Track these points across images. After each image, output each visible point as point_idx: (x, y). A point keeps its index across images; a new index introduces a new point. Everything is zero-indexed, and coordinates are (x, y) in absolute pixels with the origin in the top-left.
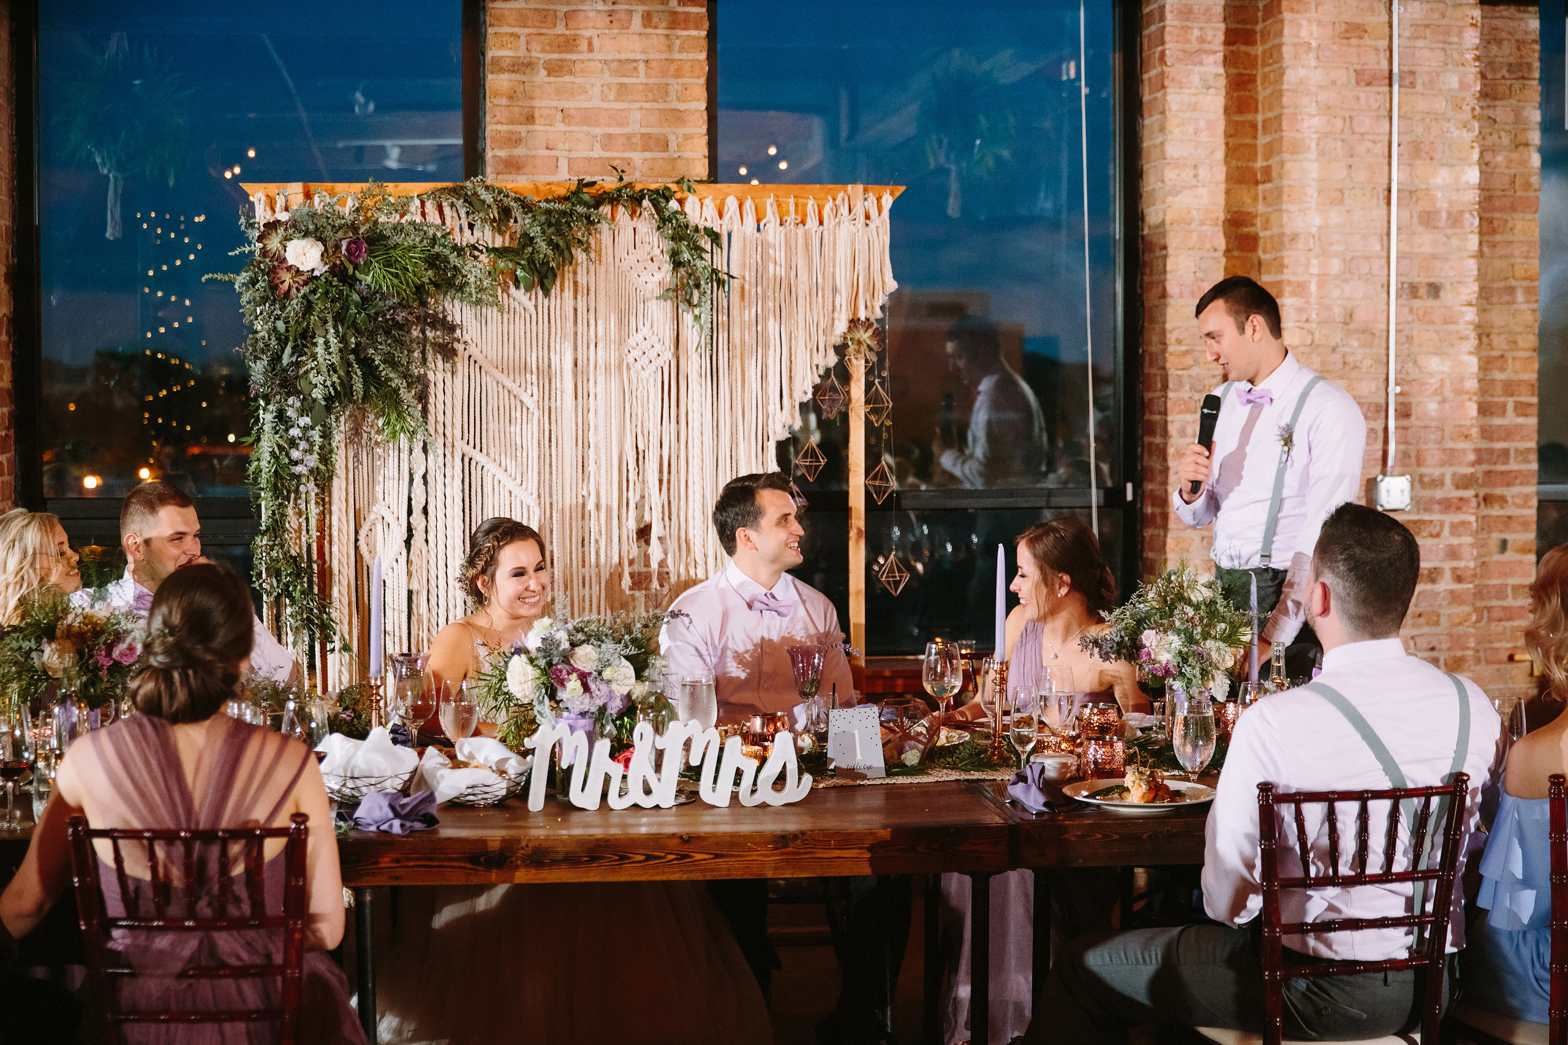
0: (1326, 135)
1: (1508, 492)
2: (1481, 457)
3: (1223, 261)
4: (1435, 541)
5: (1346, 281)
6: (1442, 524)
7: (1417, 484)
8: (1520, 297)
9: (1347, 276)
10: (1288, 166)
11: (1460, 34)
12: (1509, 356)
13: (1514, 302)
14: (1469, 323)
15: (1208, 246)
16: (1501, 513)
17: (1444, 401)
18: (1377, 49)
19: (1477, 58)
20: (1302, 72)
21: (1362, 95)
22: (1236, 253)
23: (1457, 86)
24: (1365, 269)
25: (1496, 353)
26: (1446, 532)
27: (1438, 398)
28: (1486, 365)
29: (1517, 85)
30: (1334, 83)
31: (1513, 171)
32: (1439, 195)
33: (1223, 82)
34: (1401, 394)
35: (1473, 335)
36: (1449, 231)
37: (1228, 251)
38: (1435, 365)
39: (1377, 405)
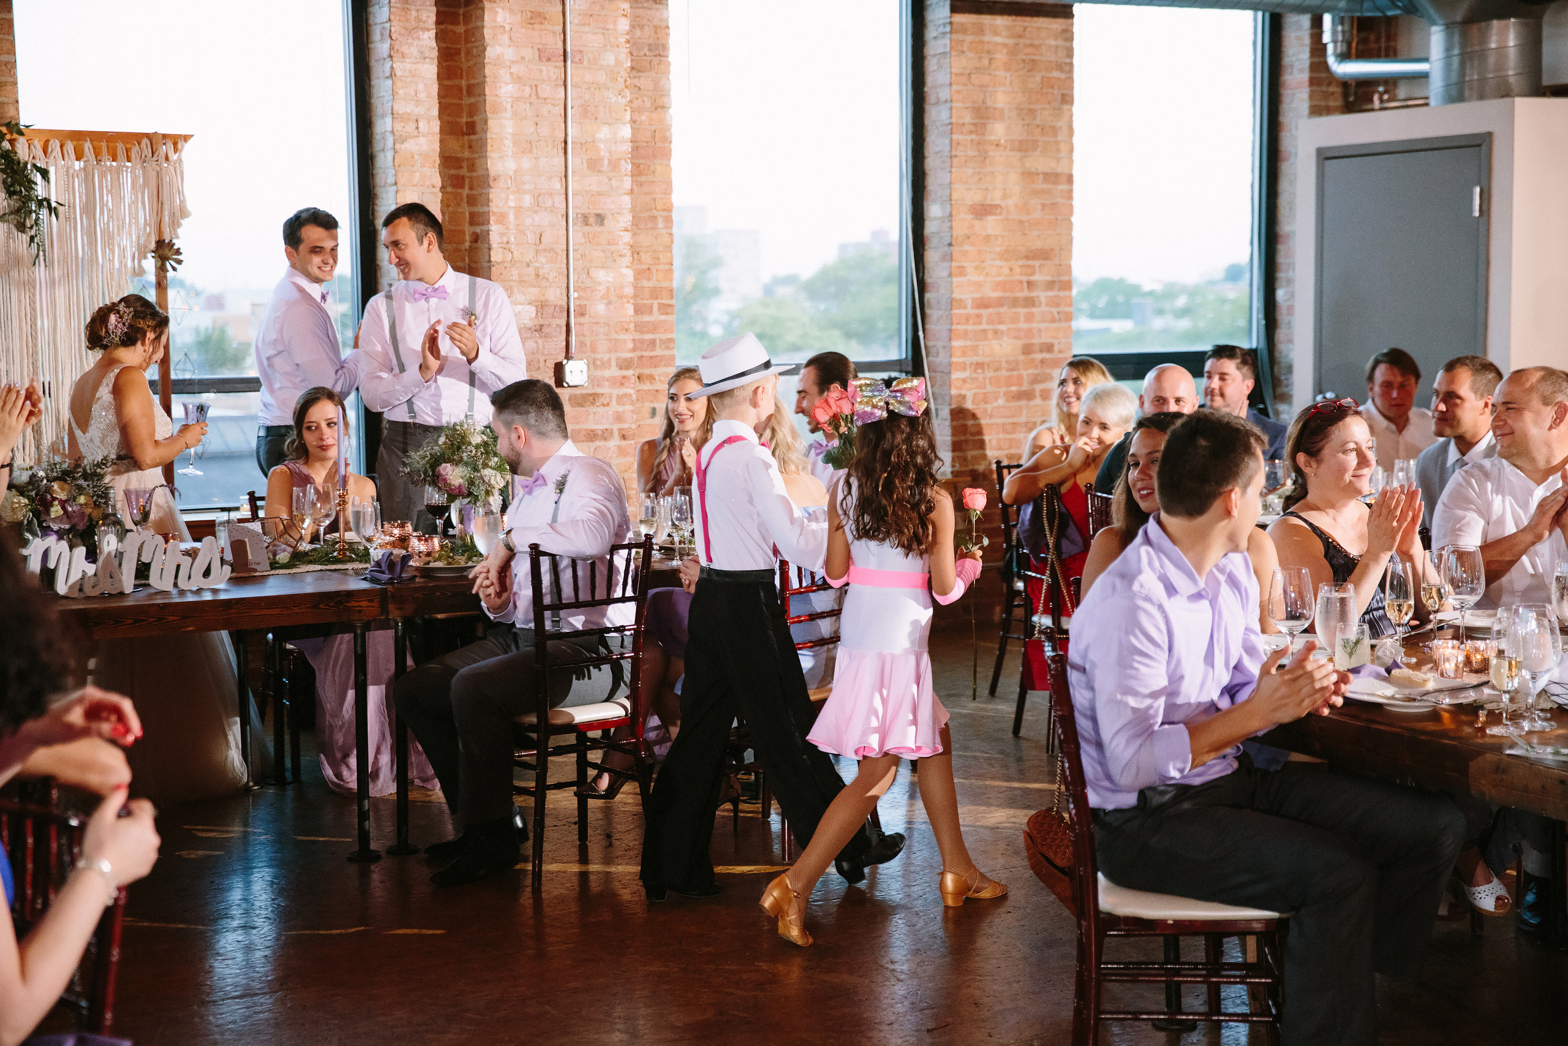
0: (518, 99)
1: (656, 372)
2: (637, 345)
3: (440, 195)
4: (607, 408)
5: (536, 212)
6: (611, 396)
7: (591, 366)
8: (661, 225)
9: (536, 208)
10: (490, 122)
11: (615, 23)
12: (654, 268)
13: (655, 228)
14: (626, 244)
15: (428, 183)
16: (651, 387)
17: (610, 303)
18: (554, 33)
19: (628, 41)
20: (499, 49)
21: (543, 68)
22: (449, 189)
23: (612, 62)
24: (549, 203)
25: (645, 267)
26: (614, 402)
27: (605, 301)
28: (638, 275)
29: (655, 61)
30: (523, 58)
31: (653, 128)
32: (602, 146)
33: (435, 54)
34: (578, 298)
35: (629, 254)
36: (611, 174)
37: (443, 187)
38: (601, 275)
39: (561, 306)
